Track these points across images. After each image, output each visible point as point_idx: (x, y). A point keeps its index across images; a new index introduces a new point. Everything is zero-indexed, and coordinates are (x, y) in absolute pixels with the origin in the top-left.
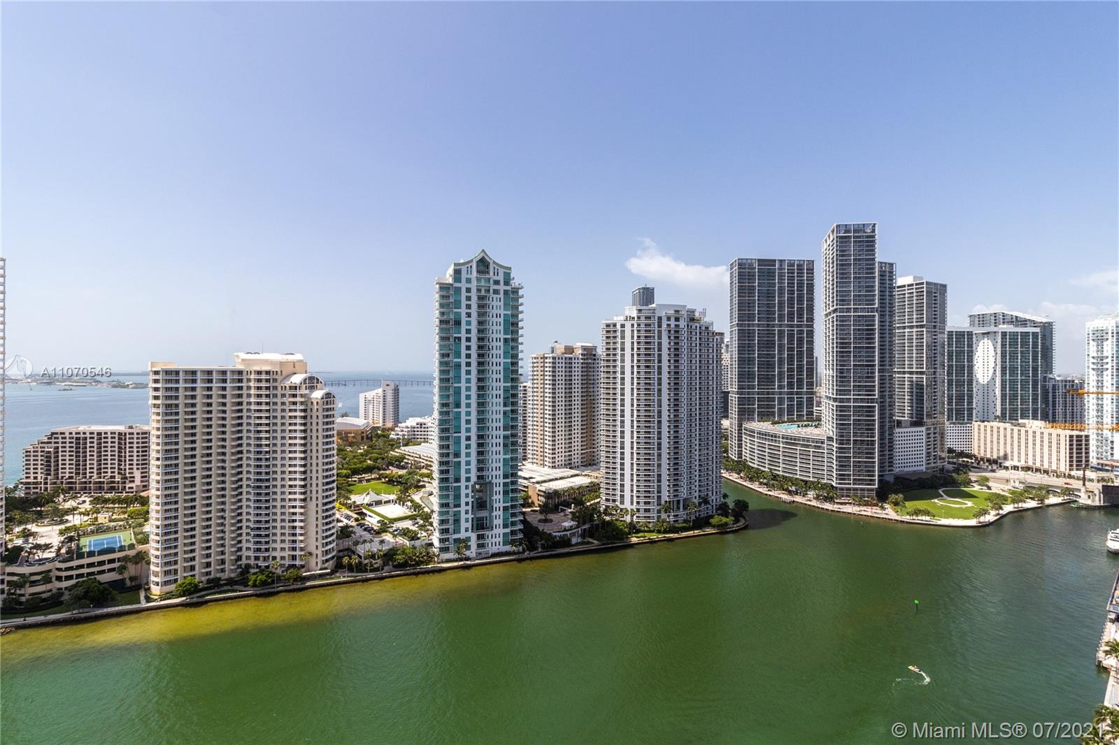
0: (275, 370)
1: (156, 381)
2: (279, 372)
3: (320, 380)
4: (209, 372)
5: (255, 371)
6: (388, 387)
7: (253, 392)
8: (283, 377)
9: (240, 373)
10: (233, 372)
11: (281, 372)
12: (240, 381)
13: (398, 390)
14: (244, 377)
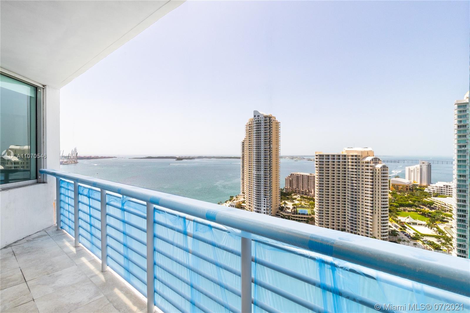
0: (359, 155)
1: (317, 159)
2: (361, 156)
3: (380, 159)
4: (334, 156)
5: (351, 155)
6: (424, 164)
7: (350, 164)
8: (362, 158)
9: (345, 156)
10: (342, 155)
11: (362, 155)
12: (345, 159)
13: (431, 166)
14: (347, 158)
